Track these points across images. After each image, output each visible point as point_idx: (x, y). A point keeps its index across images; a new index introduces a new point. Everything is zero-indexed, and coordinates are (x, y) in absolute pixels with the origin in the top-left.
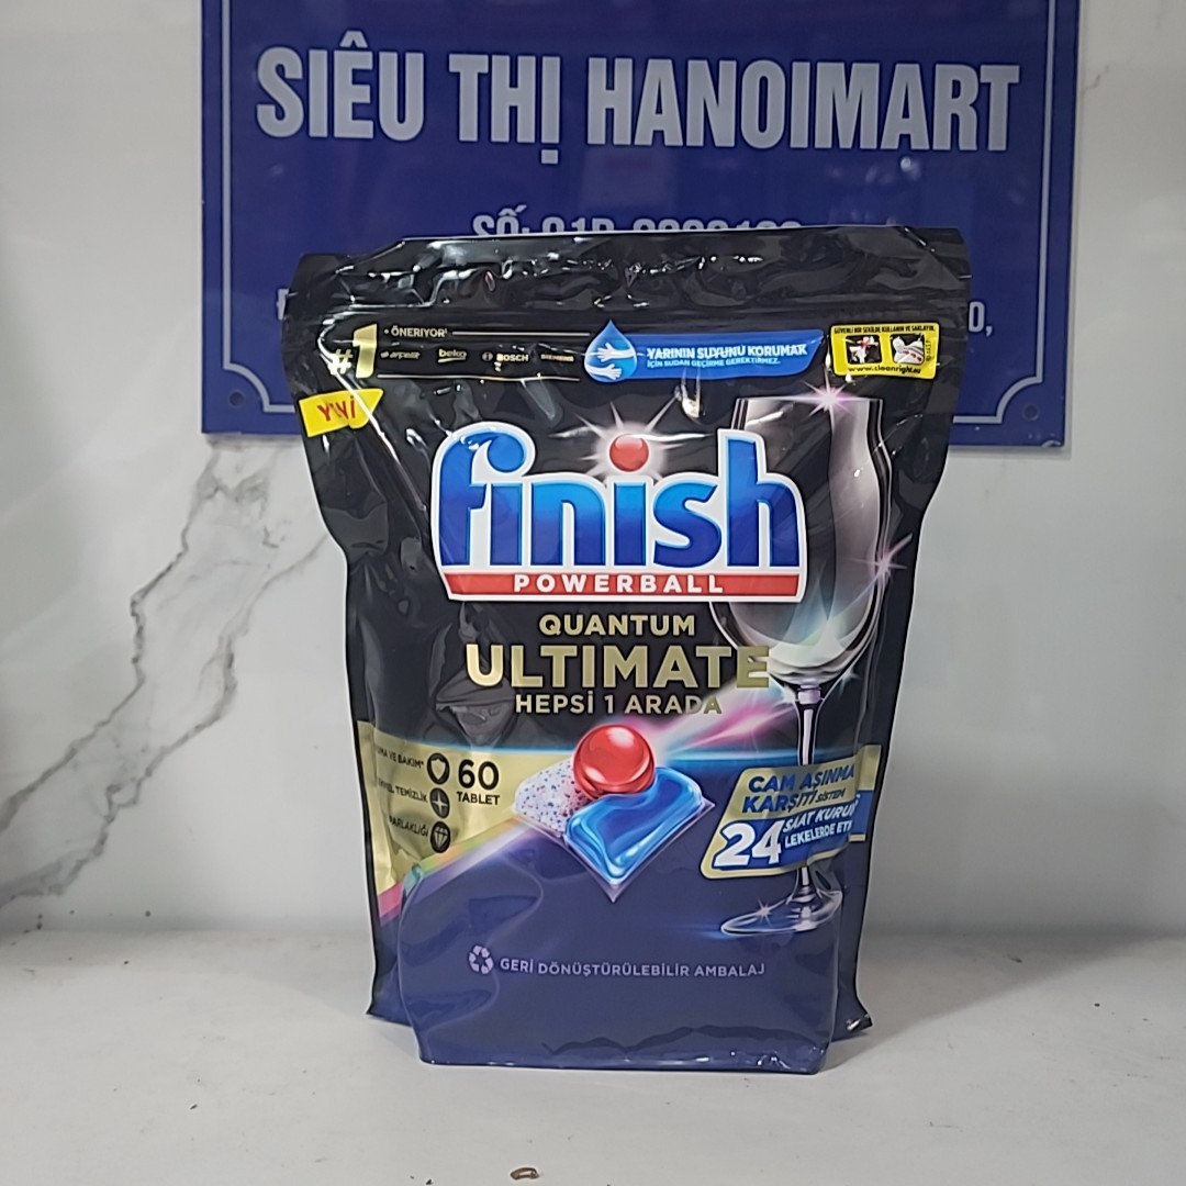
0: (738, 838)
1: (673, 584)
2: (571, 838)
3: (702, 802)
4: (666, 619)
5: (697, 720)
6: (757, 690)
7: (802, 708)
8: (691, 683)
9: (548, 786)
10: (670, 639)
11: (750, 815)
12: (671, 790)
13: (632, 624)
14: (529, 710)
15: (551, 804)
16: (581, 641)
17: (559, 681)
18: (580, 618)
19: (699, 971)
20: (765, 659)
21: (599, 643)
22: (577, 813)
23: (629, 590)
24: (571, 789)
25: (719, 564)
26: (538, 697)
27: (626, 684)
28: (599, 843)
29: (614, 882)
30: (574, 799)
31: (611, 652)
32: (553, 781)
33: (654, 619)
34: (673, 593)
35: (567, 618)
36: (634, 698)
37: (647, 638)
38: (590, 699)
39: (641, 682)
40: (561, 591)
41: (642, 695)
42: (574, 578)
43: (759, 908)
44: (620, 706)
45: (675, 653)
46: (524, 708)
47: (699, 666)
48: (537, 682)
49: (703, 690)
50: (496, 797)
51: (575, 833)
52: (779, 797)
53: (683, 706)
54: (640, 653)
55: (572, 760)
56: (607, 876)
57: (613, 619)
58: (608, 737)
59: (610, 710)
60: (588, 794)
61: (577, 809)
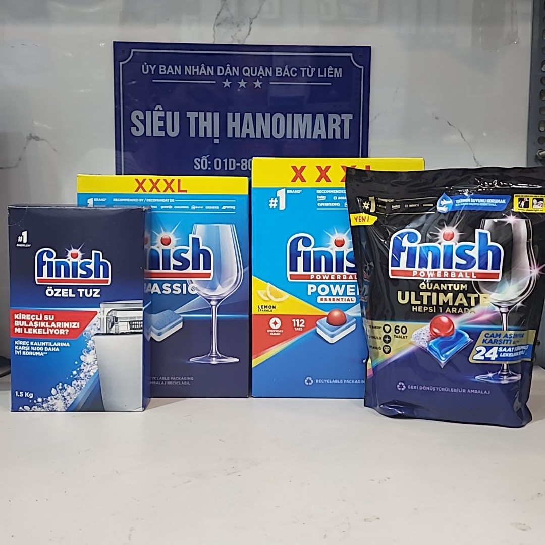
0: (480, 351)
1: (461, 275)
2: (429, 349)
3: (469, 339)
4: (458, 285)
5: (468, 315)
6: (487, 307)
7: (502, 313)
9: (422, 333)
10: (459, 291)
11: (485, 345)
13: (448, 287)
15: (423, 339)
16: (432, 291)
17: (425, 302)
18: (432, 284)
19: (469, 391)
21: (438, 291)
22: (431, 342)
23: (447, 276)
24: (429, 334)
25: (476, 269)
26: (419, 307)
27: (446, 305)
28: (437, 350)
29: (442, 362)
30: (430, 337)
31: (441, 295)
33: (455, 285)
34: (461, 277)
36: (448, 308)
37: (452, 291)
38: (435, 308)
39: (451, 304)
41: (451, 307)
43: (488, 374)
44: (444, 311)
45: (461, 295)
46: (415, 310)
47: (468, 299)
48: (419, 303)
49: (470, 307)
50: (406, 336)
54: (450, 295)
55: (429, 326)
56: (440, 360)
57: (442, 285)
58: (440, 320)
59: (441, 311)
60: (434, 336)
61: (431, 340)
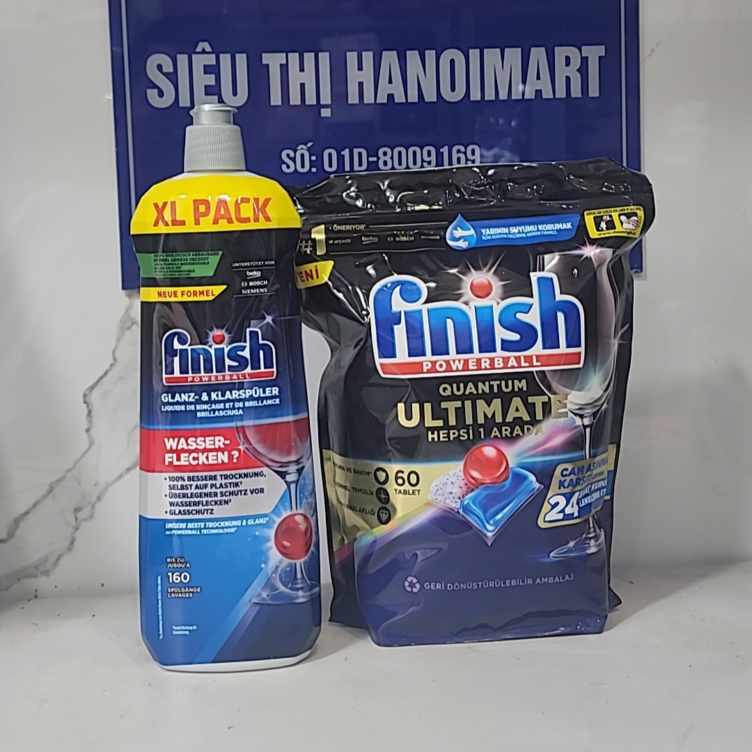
0: (557, 504)
1: (513, 362)
2: (464, 511)
3: (537, 485)
4: (510, 382)
5: (531, 439)
6: (562, 419)
7: (585, 427)
8: (527, 418)
9: (449, 482)
10: (513, 394)
11: (563, 490)
12: (520, 479)
13: (491, 387)
14: (436, 439)
15: (451, 493)
16: (463, 398)
17: (452, 422)
18: (462, 385)
19: (538, 581)
20: (566, 401)
21: (473, 398)
22: (466, 497)
23: (488, 367)
24: (462, 484)
25: (538, 349)
26: (441, 432)
27: (490, 422)
28: (480, 513)
29: (490, 534)
30: (465, 489)
31: (481, 404)
32: (451, 480)
33: (503, 383)
34: (513, 367)
35: (455, 385)
36: (495, 429)
37: (500, 394)
38: (471, 431)
39: (499, 419)
40: (449, 369)
41: (499, 426)
42: (457, 362)
43: (569, 542)
44: (488, 434)
45: (517, 402)
46: (433, 439)
47: (531, 408)
48: (440, 423)
49: (534, 422)
50: (419, 491)
51: (466, 508)
52: (577, 479)
53: (523, 432)
54: (497, 403)
55: (462, 467)
56: (485, 531)
57: (480, 384)
58: (482, 452)
59: (482, 437)
60: (472, 485)
61: (466, 495)
